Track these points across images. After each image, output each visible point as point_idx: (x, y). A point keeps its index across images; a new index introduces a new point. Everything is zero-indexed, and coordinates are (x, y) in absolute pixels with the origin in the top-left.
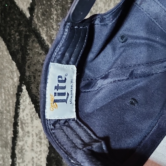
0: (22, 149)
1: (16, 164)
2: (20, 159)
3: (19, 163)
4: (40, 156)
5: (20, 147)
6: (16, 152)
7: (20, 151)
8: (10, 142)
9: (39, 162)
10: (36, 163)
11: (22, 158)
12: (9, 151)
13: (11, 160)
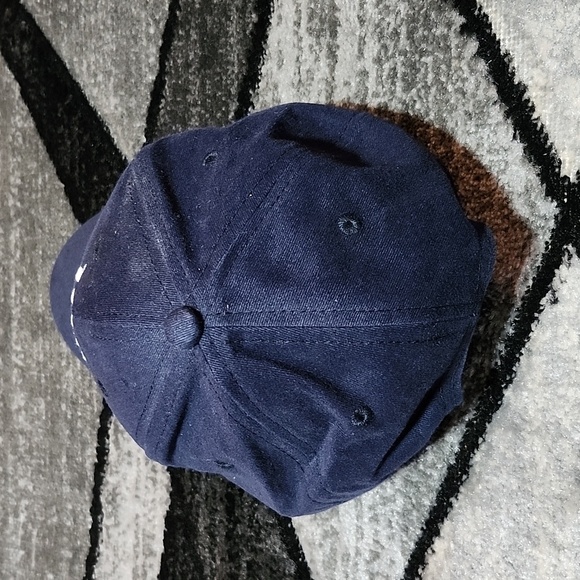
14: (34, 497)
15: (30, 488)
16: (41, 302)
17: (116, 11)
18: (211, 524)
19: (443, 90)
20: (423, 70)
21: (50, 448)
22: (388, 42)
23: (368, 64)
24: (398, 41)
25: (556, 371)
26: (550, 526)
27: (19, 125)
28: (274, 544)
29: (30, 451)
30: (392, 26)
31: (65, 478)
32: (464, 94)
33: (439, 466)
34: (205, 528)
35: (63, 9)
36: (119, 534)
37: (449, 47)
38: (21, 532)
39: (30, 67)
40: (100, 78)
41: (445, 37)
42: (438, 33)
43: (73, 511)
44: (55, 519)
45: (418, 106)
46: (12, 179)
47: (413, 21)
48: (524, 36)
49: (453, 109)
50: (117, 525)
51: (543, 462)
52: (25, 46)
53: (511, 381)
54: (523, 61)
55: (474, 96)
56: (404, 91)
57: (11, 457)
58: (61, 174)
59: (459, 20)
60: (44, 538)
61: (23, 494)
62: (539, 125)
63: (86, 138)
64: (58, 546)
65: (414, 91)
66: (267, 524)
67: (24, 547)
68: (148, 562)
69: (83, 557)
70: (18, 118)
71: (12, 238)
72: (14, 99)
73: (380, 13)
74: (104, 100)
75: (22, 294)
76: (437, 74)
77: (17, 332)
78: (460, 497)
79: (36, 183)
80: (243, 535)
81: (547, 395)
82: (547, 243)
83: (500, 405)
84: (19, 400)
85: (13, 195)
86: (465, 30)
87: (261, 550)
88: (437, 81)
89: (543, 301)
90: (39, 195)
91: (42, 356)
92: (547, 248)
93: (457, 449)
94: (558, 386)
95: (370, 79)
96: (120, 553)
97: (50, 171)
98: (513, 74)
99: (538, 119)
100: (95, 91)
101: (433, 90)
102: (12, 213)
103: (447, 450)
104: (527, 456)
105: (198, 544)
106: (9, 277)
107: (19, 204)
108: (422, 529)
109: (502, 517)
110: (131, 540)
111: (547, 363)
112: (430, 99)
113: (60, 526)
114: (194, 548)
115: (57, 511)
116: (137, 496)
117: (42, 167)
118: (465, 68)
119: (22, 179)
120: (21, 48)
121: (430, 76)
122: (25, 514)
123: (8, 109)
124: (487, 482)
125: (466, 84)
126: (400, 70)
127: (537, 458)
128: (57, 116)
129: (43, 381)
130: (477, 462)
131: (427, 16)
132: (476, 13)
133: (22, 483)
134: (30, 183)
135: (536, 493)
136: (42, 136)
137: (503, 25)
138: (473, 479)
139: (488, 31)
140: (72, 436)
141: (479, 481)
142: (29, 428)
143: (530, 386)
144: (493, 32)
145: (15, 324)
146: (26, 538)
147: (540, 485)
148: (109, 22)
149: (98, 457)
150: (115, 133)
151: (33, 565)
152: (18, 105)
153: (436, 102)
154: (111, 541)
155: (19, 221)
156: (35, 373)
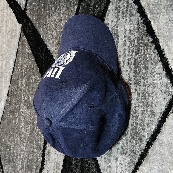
0: (49, 152)
1: (45, 161)
2: (47, 158)
3: (46, 161)
4: (59, 158)
5: (48, 150)
6: (45, 153)
7: (48, 153)
8: (42, 146)
9: (58, 162)
10: (57, 162)
11: (49, 158)
12: (41, 152)
13: (41, 158)
14: (25, 151)
15: (24, 149)
16: (30, 99)
17: (57, 25)
18: (76, 162)
19: (145, 56)
20: (140, 51)
21: (31, 138)
22: (132, 42)
23: (126, 47)
24: (134, 43)
25: (172, 130)
26: (168, 170)
27: (27, 51)
28: (94, 169)
29: (25, 139)
30: (133, 38)
31: (35, 147)
32: (151, 58)
33: (139, 152)
34: (74, 163)
35: (42, 22)
36: (50, 163)
37: (148, 46)
38: (21, 160)
39: (31, 36)
40: (51, 41)
41: (147, 43)
42: (145, 42)
43: (37, 156)
44: (31, 158)
45: (138, 60)
46: (24, 65)
47: (139, 38)
48: (168, 45)
49: (148, 61)
50: (49, 160)
51: (167, 153)
52: (30, 30)
53: (160, 132)
54: (167, 52)
55: (154, 59)
56: (135, 55)
57: (19, 140)
58: (38, 66)
59: (151, 40)
60: (28, 162)
61: (22, 150)
62: (171, 68)
63: (46, 57)
64: (32, 165)
65: (138, 56)
66: (92, 163)
67: (21, 164)
68: (58, 171)
69: (39, 168)
70: (26, 49)
71: (23, 81)
72: (26, 44)
73: (130, 35)
74: (52, 47)
75: (25, 96)
76: (144, 52)
77: (23, 106)
78: (144, 160)
79: (31, 67)
80: (85, 166)
81: (169, 136)
82: (171, 98)
83: (157, 138)
84: (22, 125)
85: (24, 70)
86: (152, 42)
87: (90, 170)
88: (144, 54)
89: (169, 113)
90: (32, 70)
91: (30, 113)
92: (171, 99)
93: (144, 148)
94: (172, 134)
95: (126, 51)
96: (50, 168)
97: (35, 65)
98: (164, 55)
99: (170, 67)
100: (50, 45)
101: (143, 56)
102: (23, 75)
103: (142, 148)
104: (163, 151)
105: (72, 167)
106: (22, 92)
107: (26, 72)
108: (134, 168)
109: (155, 166)
110: (53, 165)
111: (170, 128)
112: (142, 58)
113: (33, 160)
114: (71, 168)
115: (32, 155)
116: (55, 153)
117: (33, 63)
118: (152, 52)
119: (27, 66)
120: (29, 31)
121: (142, 53)
122: (23, 155)
123: (24, 46)
124: (152, 157)
125: (152, 56)
126: (134, 50)
127: (166, 152)
128: (38, 50)
129: (30, 120)
130: (149, 152)
131: (142, 37)
132: (155, 38)
133: (22, 147)
134: (29, 67)
135: (165, 161)
136: (33, 55)
137: (162, 42)
138: (148, 156)
139: (158, 43)
140: (37, 136)
141: (150, 157)
142: (25, 133)
143: (165, 134)
144: (160, 43)
145: (23, 104)
146: (23, 162)
147: (166, 159)
148: (55, 27)
149: (45, 142)
150: (54, 56)
151: (24, 170)
152: (27, 46)
153: (143, 59)
154: (47, 164)
155: (25, 77)
156: (28, 118)
